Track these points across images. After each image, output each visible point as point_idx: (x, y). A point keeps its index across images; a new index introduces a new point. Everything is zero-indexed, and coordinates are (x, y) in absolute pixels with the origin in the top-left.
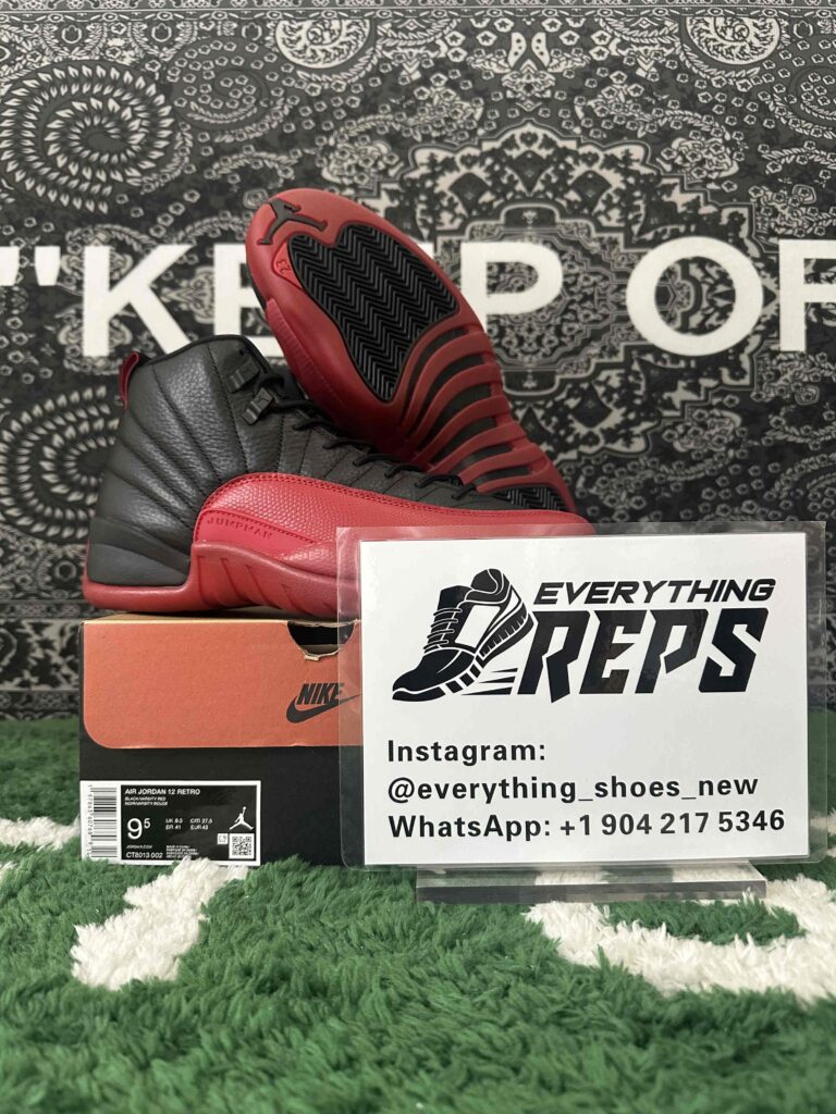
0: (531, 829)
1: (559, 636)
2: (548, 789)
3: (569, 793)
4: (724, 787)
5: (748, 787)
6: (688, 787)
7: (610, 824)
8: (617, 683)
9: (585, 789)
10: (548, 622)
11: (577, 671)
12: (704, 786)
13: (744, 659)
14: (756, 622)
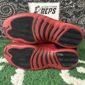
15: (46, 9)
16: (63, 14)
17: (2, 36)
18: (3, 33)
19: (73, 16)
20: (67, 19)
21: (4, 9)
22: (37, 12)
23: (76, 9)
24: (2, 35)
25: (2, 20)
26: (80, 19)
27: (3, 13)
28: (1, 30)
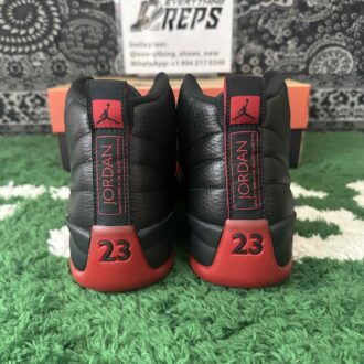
0: (165, 64)
1: (171, 14)
2: (169, 54)
3: (173, 55)
4: (210, 54)
5: (216, 54)
6: (202, 53)
7: (184, 63)
8: (185, 26)
9: (177, 54)
10: (168, 10)
11: (175, 24)
12: (206, 54)
13: (216, 20)
14: (219, 10)
15: (183, 10)
16: (248, 34)
17: (5, 121)
18: (8, 108)
19: (289, 42)
20: (266, 53)
21: (15, 10)
22: (147, 21)
23: (301, 15)
24: (5, 118)
25: (7, 56)
26: (315, 54)
27: (13, 25)
28: (3, 97)
